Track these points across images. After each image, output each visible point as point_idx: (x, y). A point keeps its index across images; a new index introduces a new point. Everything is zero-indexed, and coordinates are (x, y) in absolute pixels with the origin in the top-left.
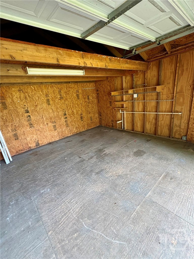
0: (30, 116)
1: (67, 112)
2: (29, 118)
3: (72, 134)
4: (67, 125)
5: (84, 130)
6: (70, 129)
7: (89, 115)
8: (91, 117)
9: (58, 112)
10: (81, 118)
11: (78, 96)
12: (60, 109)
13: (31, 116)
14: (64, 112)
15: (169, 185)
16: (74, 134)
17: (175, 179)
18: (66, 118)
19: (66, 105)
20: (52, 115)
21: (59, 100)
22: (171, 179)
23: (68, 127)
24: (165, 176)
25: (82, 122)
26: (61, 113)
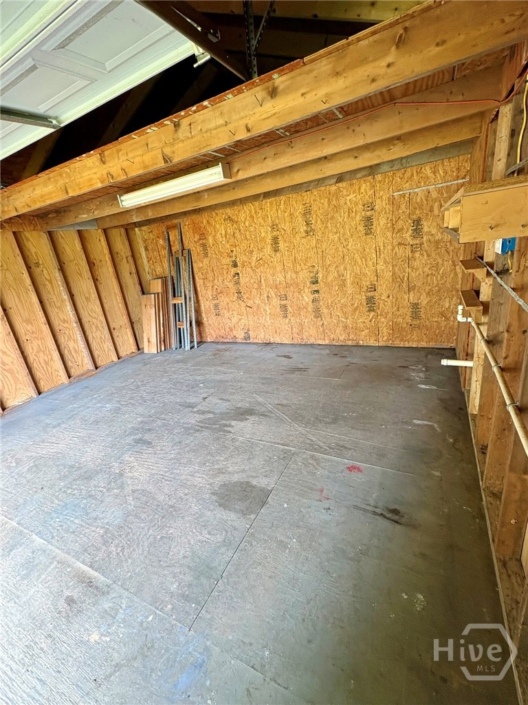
0: (238, 274)
1: (320, 275)
2: (236, 278)
3: (327, 342)
4: (318, 314)
5: (372, 343)
6: (323, 324)
7: (406, 297)
8: (415, 306)
9: (296, 273)
10: (370, 301)
11: (368, 221)
12: (302, 264)
13: (240, 275)
14: (312, 275)
15: (46, 591)
16: (334, 343)
17: (64, 614)
18: (317, 291)
19: (321, 253)
20: (280, 278)
21: (303, 237)
22: (70, 601)
23: (320, 319)
24: (91, 582)
25: (372, 314)
26: (305, 276)
